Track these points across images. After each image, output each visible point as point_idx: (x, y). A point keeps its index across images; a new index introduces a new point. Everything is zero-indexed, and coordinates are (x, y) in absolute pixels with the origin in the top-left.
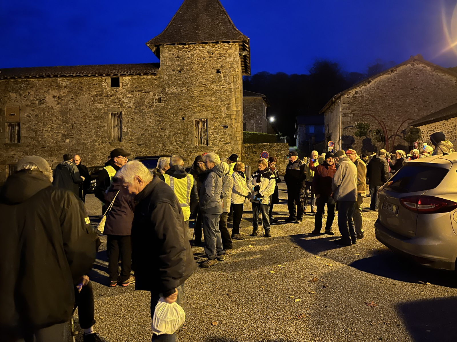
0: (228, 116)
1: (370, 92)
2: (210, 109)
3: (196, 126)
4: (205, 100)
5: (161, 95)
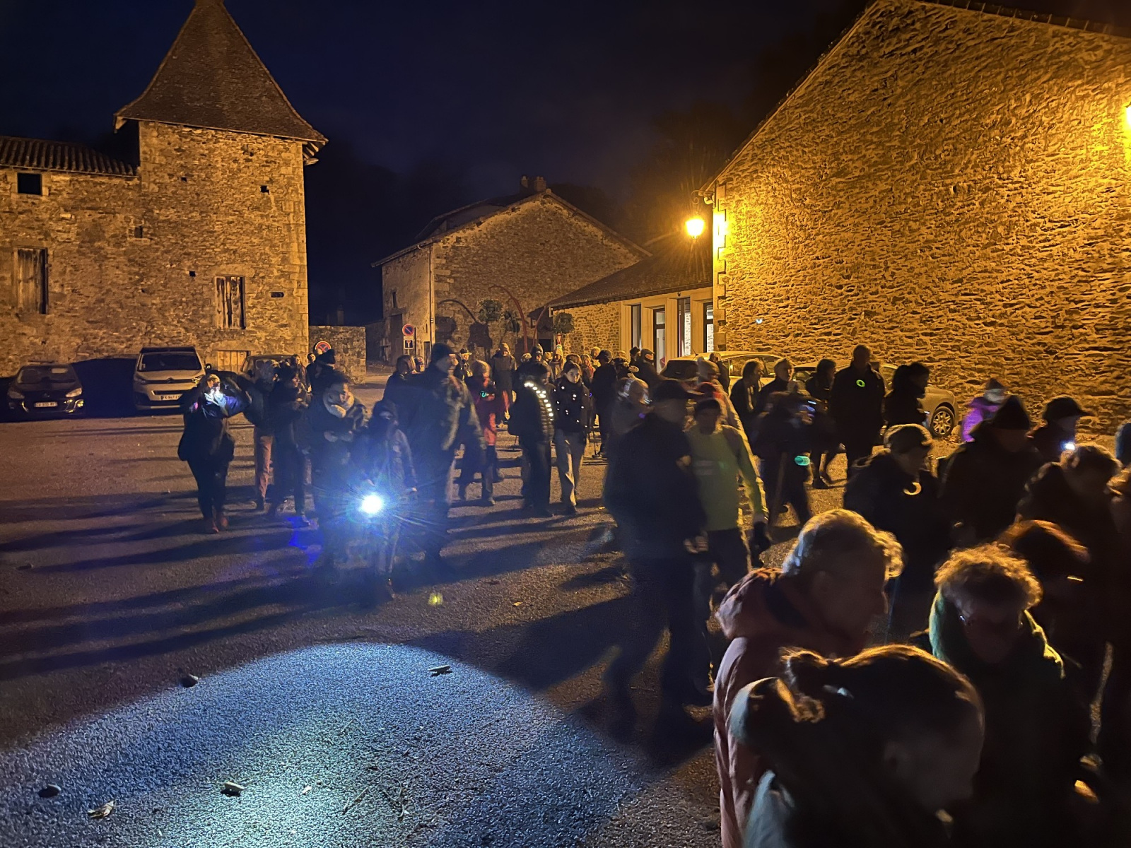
0: (283, 274)
1: (479, 241)
2: (248, 258)
3: (218, 289)
4: (238, 242)
5: (143, 221)
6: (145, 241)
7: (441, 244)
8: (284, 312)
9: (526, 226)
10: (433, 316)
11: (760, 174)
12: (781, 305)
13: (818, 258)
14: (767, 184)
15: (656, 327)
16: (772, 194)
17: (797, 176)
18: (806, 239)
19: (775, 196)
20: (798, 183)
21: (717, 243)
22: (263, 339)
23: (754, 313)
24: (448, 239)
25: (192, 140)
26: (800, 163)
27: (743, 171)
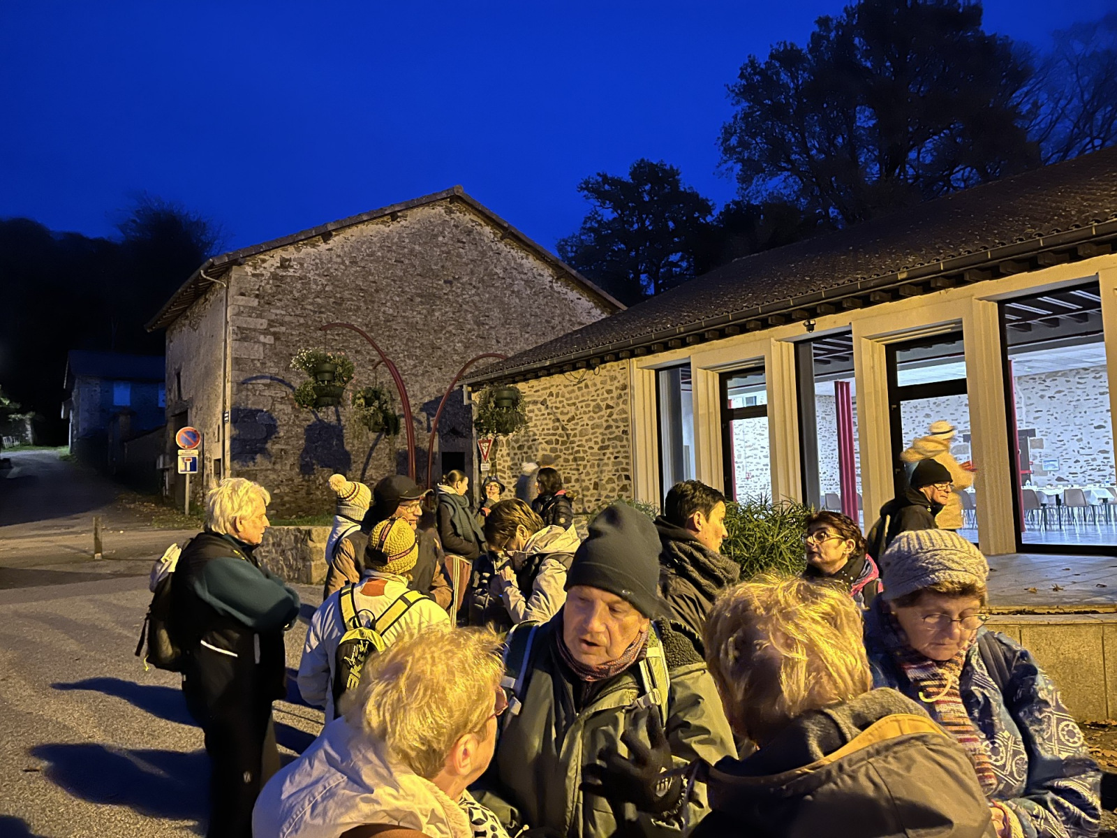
1: (328, 269)
7: (249, 269)
10: (228, 409)
15: (728, 414)
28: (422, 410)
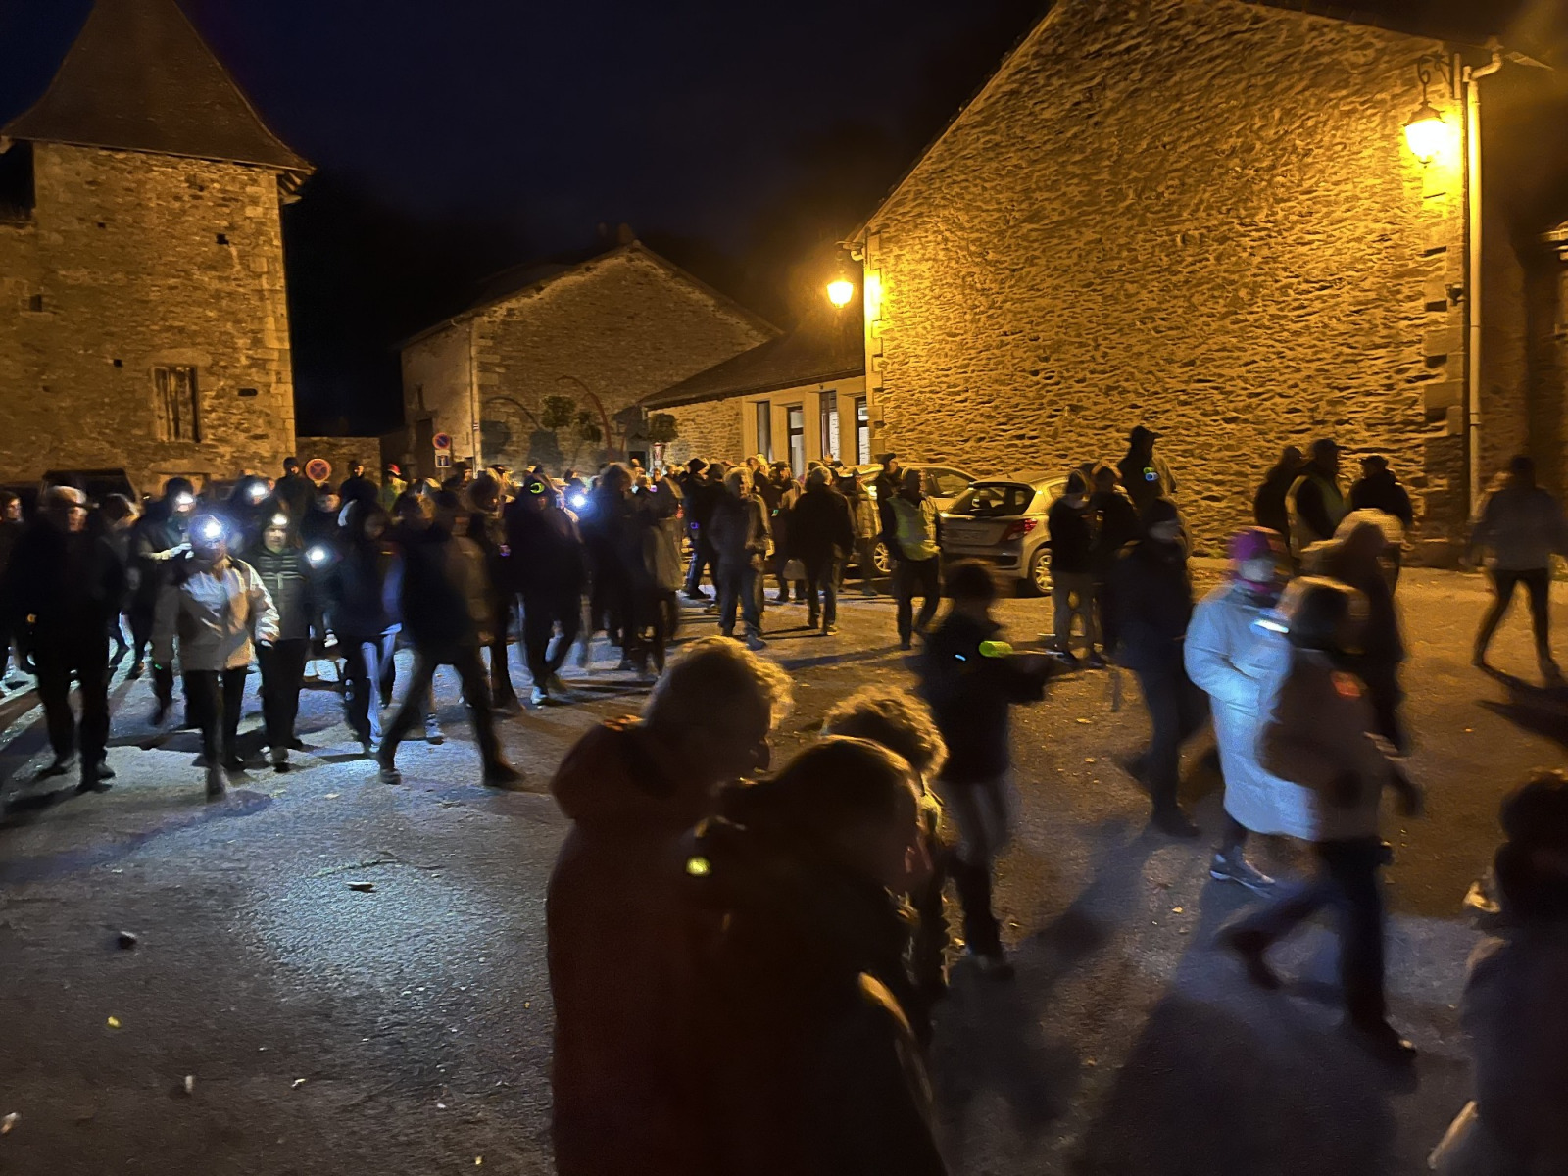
0: (259, 364)
1: (540, 313)
2: (201, 340)
3: (157, 385)
4: (185, 316)
5: (42, 287)
6: (45, 316)
7: (486, 319)
8: (259, 417)
9: (606, 292)
10: (477, 421)
11: (926, 219)
12: (959, 398)
13: (1005, 334)
14: (935, 232)
15: (791, 432)
16: (942, 246)
17: (977, 221)
18: (990, 308)
19: (947, 249)
20: (977, 231)
21: (871, 313)
22: (228, 457)
23: (923, 410)
24: (495, 311)
25: (113, 168)
26: (979, 203)
27: (903, 214)
28: (614, 419)
